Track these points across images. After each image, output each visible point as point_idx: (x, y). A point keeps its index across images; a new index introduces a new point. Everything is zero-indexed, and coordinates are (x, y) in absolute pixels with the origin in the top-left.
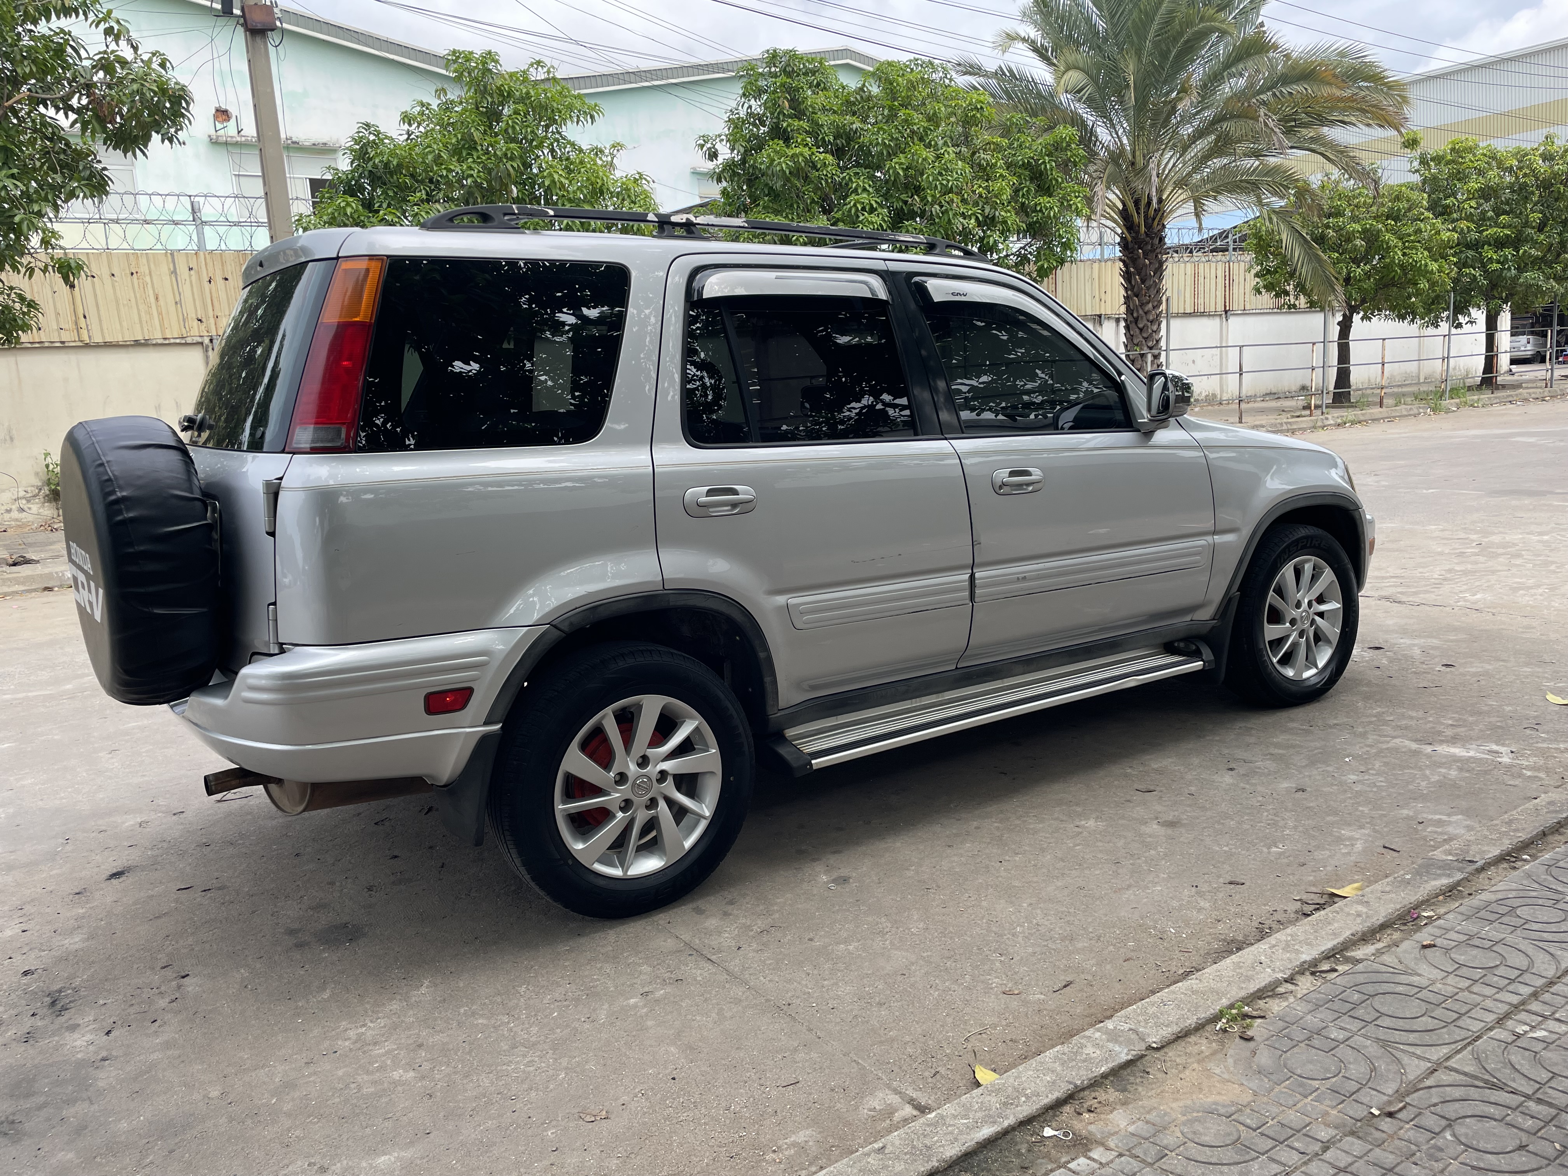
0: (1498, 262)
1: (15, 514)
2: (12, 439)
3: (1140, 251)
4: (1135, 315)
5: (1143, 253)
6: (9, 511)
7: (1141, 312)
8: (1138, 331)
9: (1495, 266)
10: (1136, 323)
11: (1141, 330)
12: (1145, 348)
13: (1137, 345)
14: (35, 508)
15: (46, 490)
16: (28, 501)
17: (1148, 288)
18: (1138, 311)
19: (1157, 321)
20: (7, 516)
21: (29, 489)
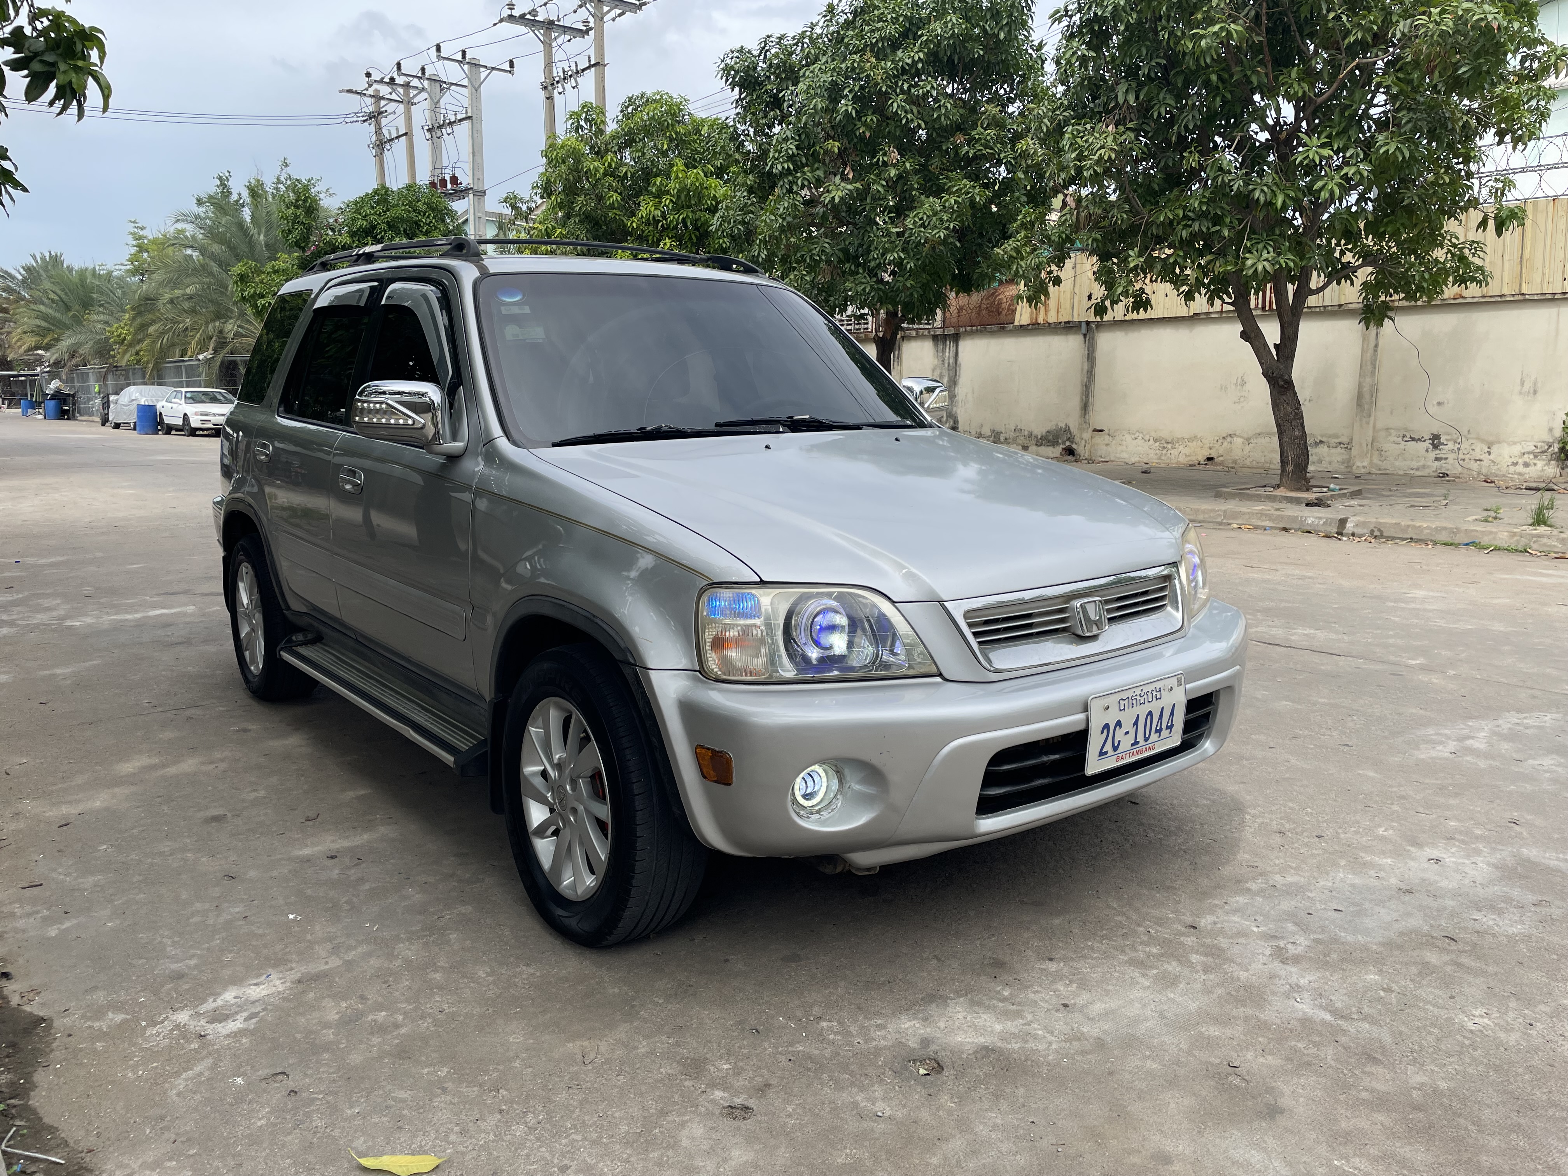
1: (1520, 468)
2: (1535, 392)
6: (1515, 464)
14: (1540, 464)
15: (1556, 448)
16: (1536, 457)
20: (1512, 469)
21: (1539, 444)
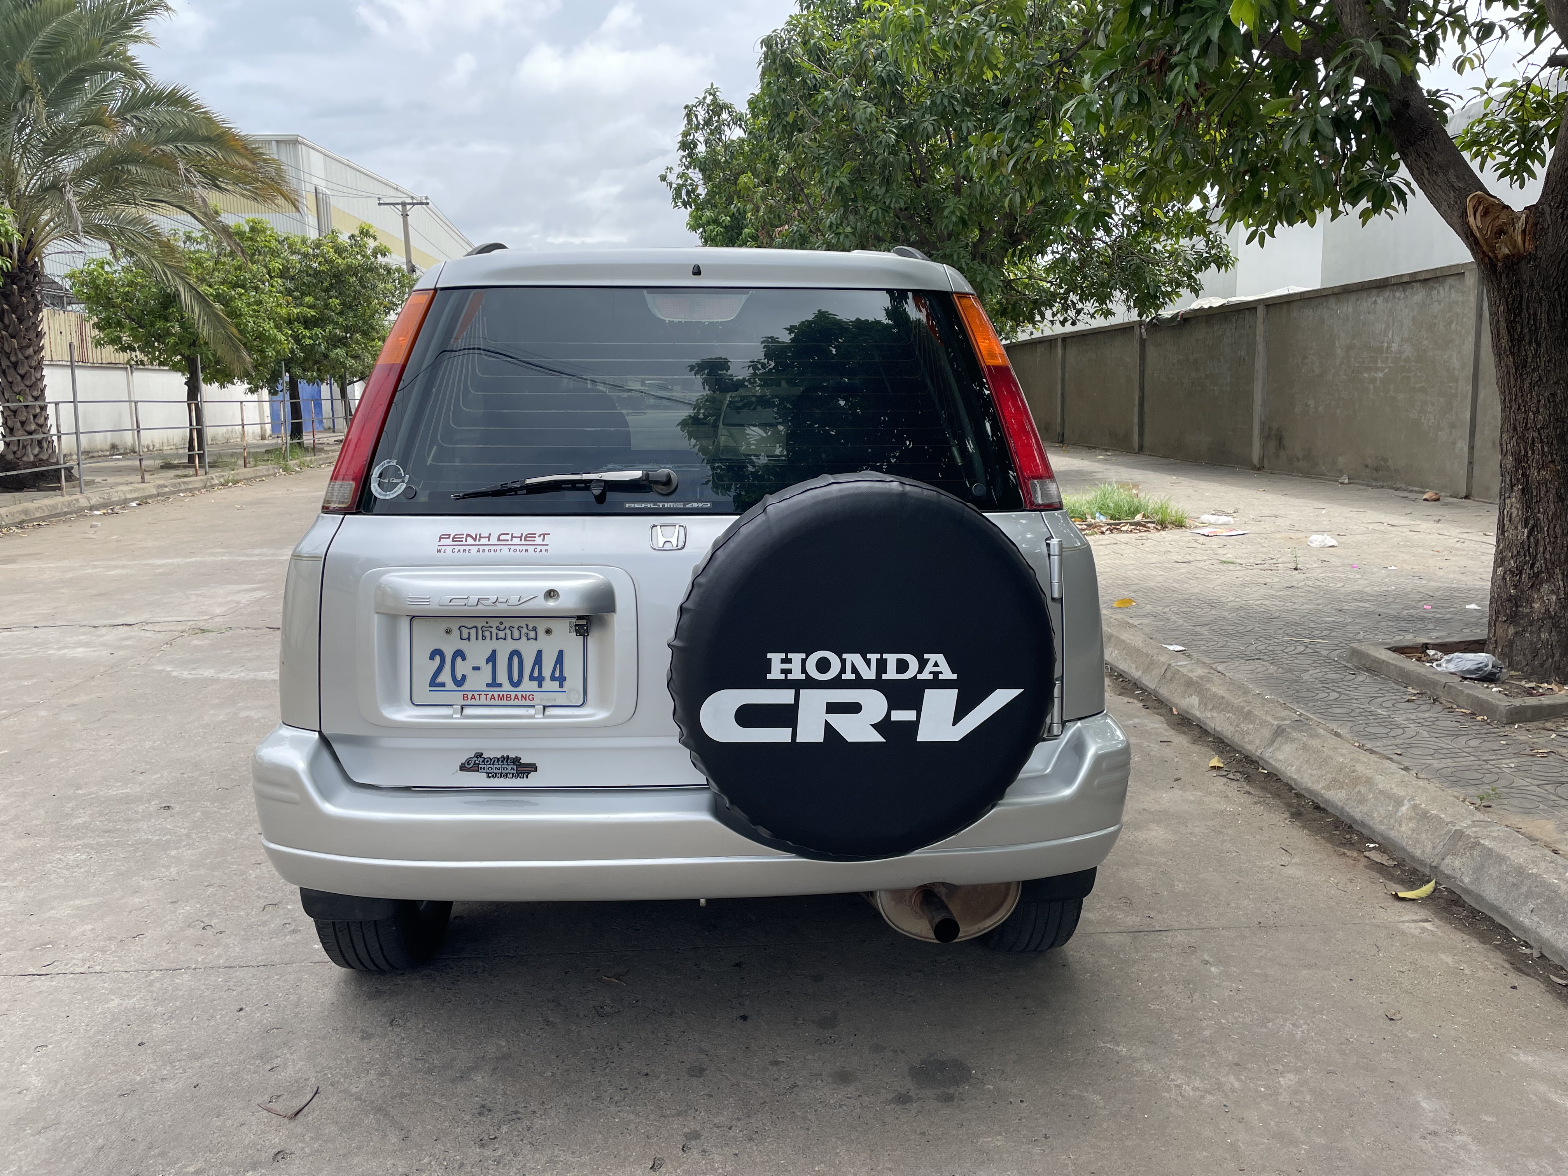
0: (310, 338)
3: (15, 287)
4: (13, 359)
5: (19, 289)
7: (20, 356)
8: (19, 378)
9: (308, 341)
10: (15, 369)
11: (23, 377)
12: (30, 398)
13: (19, 393)
17: (27, 330)
18: (16, 355)
19: (39, 367)
